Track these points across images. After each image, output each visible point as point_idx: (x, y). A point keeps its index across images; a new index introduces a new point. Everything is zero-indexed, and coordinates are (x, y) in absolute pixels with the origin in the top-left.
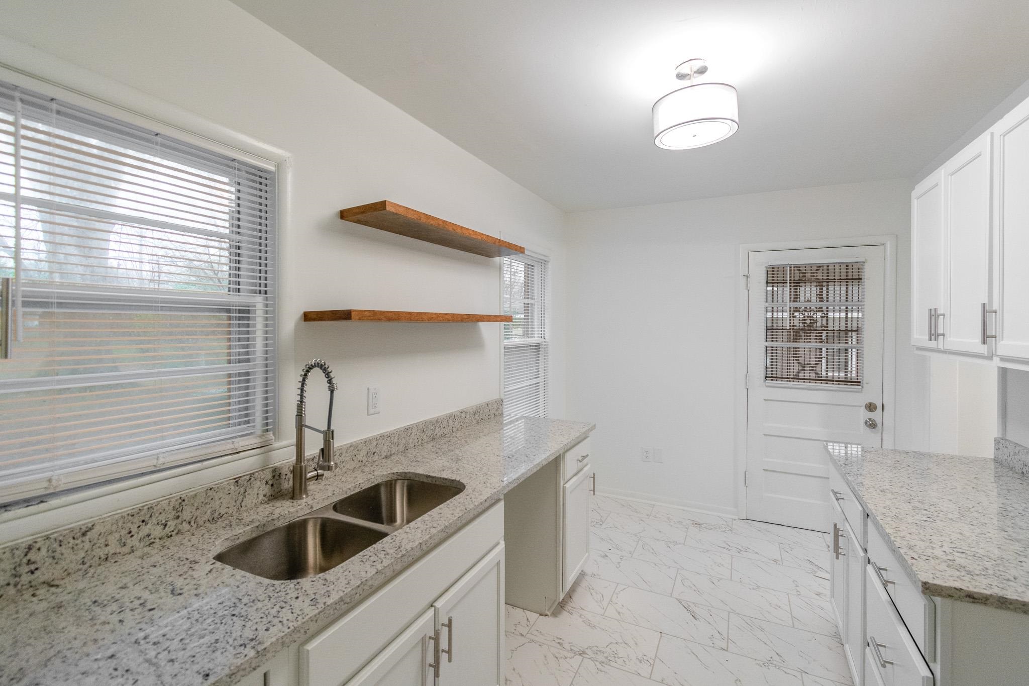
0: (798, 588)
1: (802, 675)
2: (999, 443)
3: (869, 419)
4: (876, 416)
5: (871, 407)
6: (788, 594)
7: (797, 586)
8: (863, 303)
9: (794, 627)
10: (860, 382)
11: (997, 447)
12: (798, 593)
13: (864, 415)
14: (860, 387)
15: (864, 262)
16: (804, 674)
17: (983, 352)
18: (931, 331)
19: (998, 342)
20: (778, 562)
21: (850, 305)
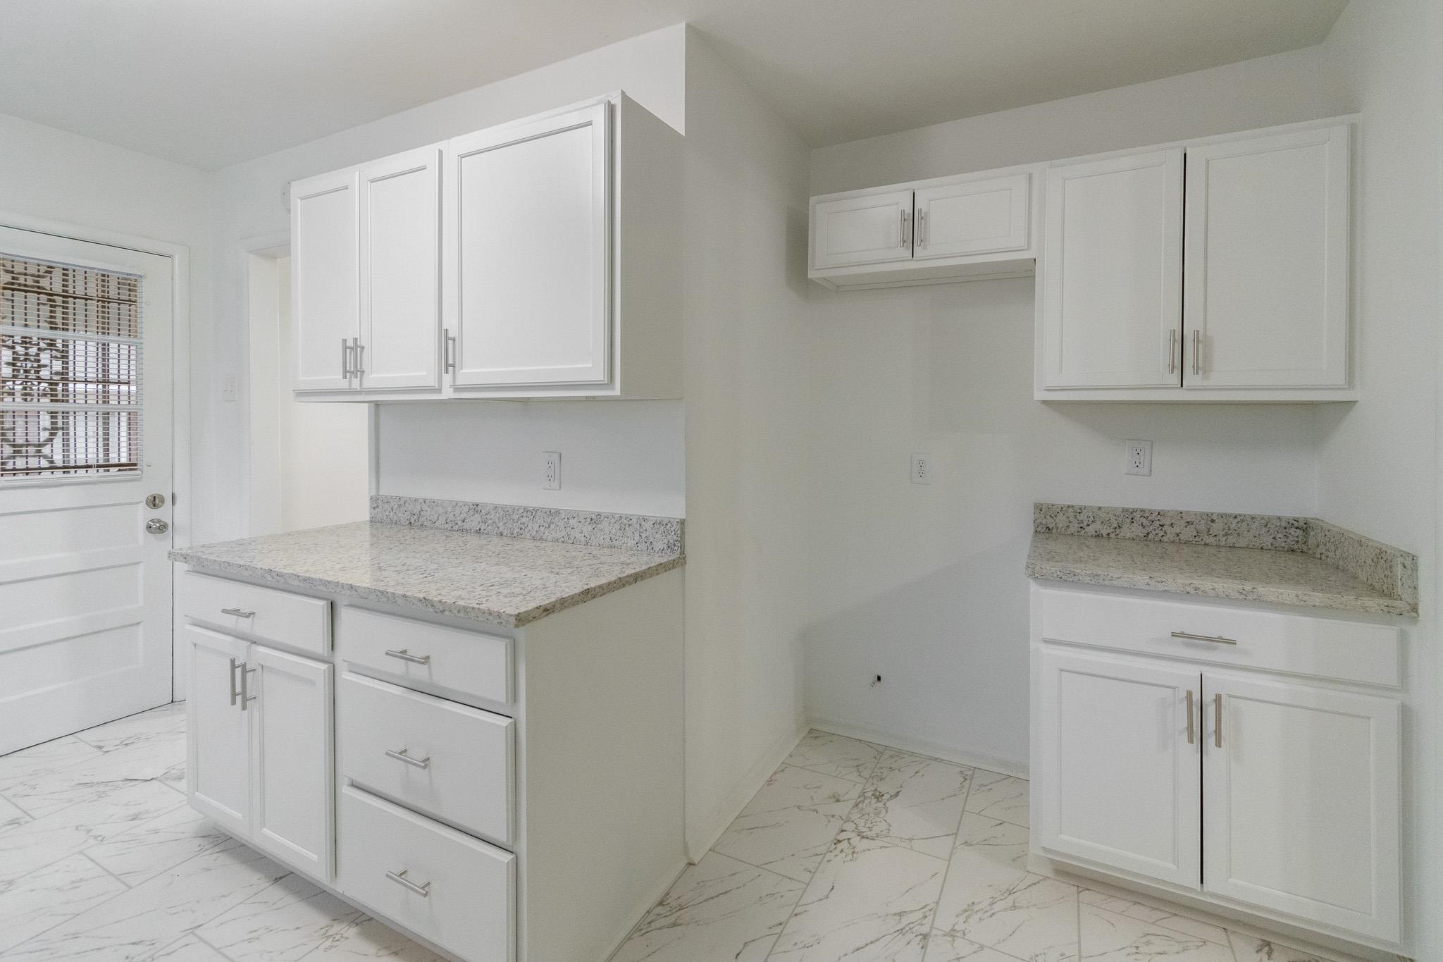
0: (93, 833)
1: (194, 935)
2: (376, 501)
3: (152, 521)
4: (163, 513)
5: (157, 501)
6: (81, 853)
7: (89, 831)
8: (141, 341)
9: (130, 888)
10: (135, 465)
11: (375, 505)
12: (100, 838)
13: (144, 514)
14: (139, 472)
15: (140, 277)
16: (196, 931)
17: (433, 385)
18: (346, 367)
19: (457, 371)
20: (22, 821)
21: (114, 341)
